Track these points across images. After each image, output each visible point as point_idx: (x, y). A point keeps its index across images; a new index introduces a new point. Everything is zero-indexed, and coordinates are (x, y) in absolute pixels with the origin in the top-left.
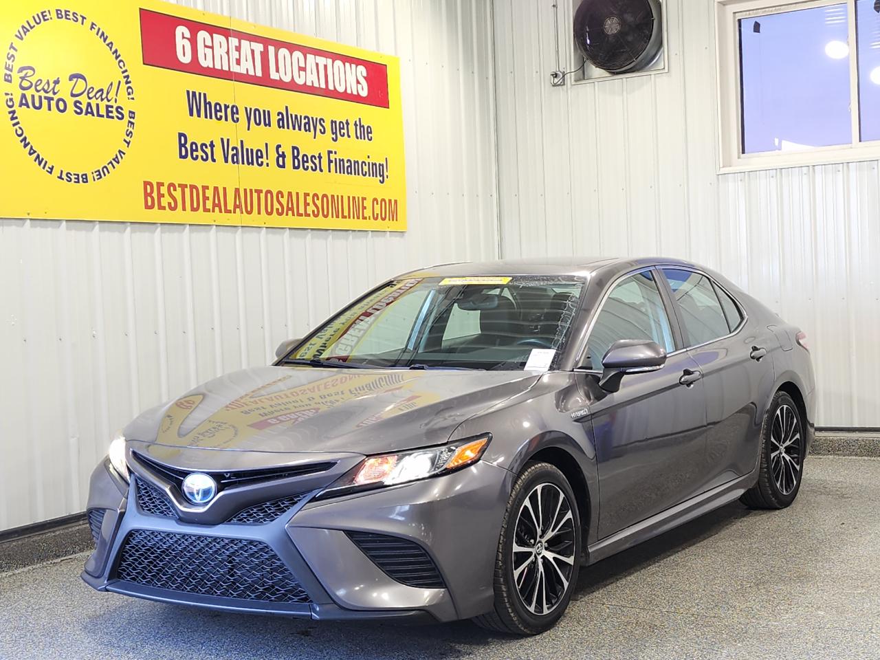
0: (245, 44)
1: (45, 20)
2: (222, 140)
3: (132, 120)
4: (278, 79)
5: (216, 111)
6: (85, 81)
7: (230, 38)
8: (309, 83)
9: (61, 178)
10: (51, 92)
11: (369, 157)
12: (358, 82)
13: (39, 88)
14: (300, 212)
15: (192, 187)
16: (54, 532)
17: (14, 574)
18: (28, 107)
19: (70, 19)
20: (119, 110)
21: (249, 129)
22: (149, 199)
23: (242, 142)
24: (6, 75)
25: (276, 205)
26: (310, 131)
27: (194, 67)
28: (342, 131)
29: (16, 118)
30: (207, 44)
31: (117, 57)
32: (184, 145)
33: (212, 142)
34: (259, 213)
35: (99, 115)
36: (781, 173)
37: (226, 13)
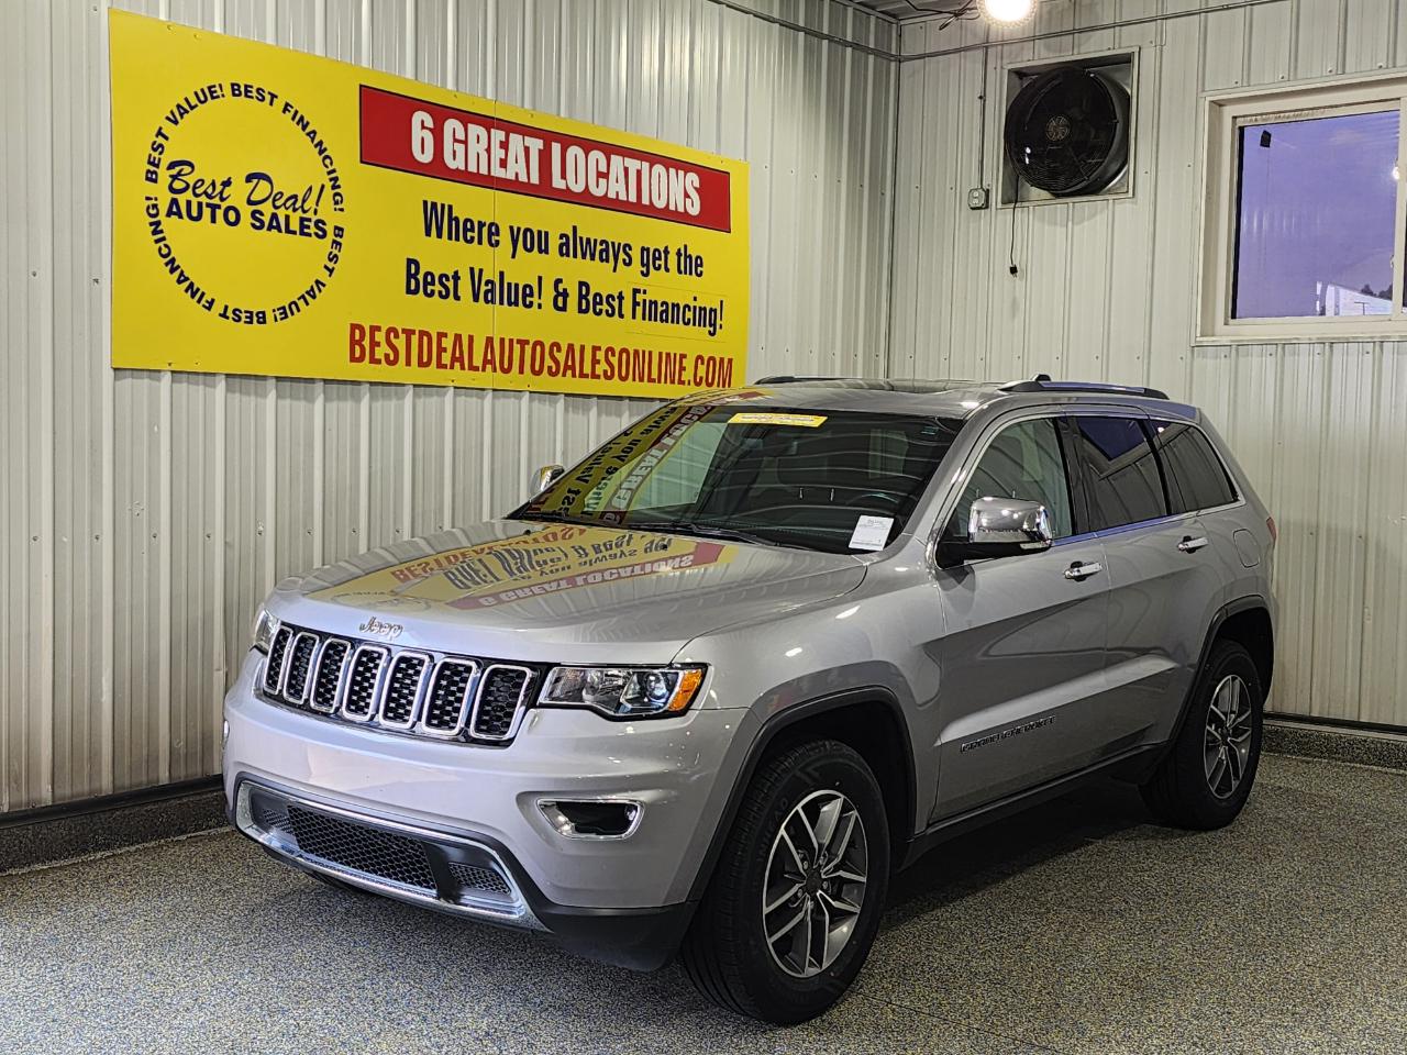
0: (515, 139)
1: (213, 98)
2: (472, 269)
3: (338, 239)
4: (564, 187)
5: (466, 230)
6: (270, 182)
7: (492, 130)
8: (612, 195)
9: (224, 315)
10: (218, 198)
11: (695, 299)
12: (687, 195)
13: (198, 191)
14: (585, 372)
15: (423, 333)
16: (180, 798)
17: (114, 855)
18: (181, 217)
19: (252, 97)
20: (320, 225)
21: (513, 256)
22: (357, 348)
23: (502, 274)
24: (148, 171)
25: (548, 362)
26: (607, 261)
27: (437, 169)
28: (658, 262)
29: (161, 232)
30: (457, 137)
31: (321, 152)
32: (415, 276)
33: (456, 273)
34: (521, 371)
35: (288, 231)
36: (1283, 349)
37: (490, 96)
